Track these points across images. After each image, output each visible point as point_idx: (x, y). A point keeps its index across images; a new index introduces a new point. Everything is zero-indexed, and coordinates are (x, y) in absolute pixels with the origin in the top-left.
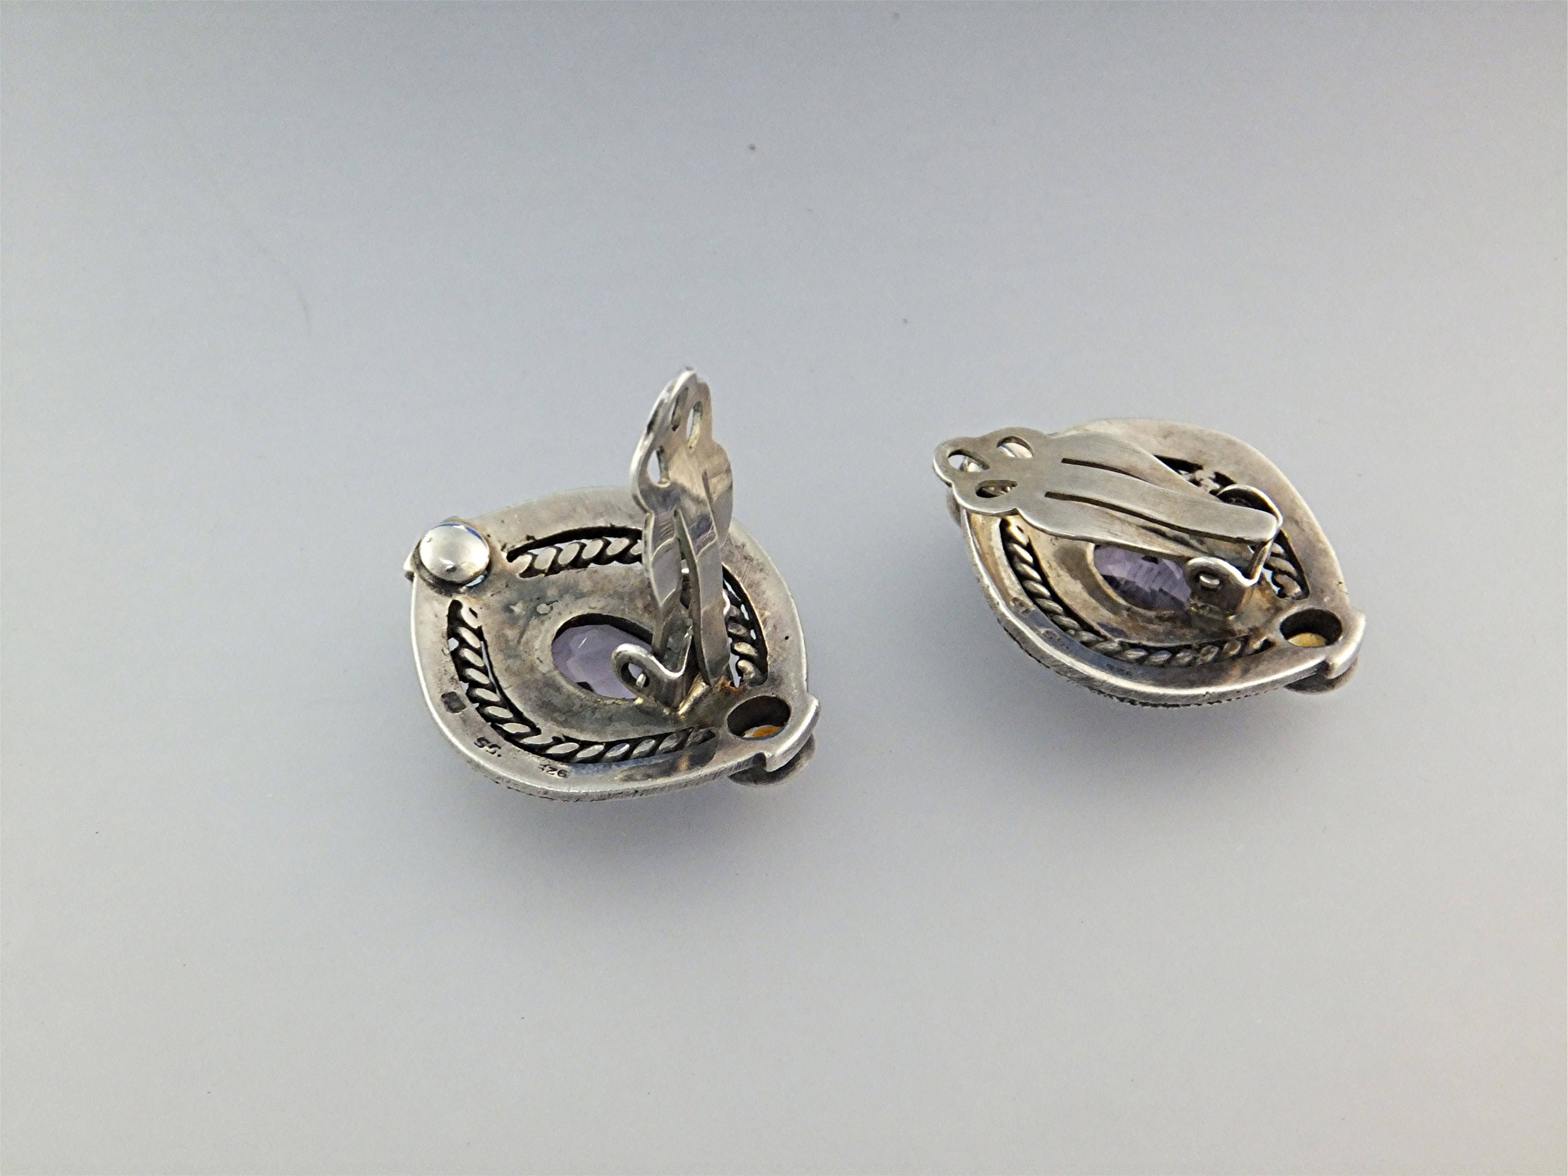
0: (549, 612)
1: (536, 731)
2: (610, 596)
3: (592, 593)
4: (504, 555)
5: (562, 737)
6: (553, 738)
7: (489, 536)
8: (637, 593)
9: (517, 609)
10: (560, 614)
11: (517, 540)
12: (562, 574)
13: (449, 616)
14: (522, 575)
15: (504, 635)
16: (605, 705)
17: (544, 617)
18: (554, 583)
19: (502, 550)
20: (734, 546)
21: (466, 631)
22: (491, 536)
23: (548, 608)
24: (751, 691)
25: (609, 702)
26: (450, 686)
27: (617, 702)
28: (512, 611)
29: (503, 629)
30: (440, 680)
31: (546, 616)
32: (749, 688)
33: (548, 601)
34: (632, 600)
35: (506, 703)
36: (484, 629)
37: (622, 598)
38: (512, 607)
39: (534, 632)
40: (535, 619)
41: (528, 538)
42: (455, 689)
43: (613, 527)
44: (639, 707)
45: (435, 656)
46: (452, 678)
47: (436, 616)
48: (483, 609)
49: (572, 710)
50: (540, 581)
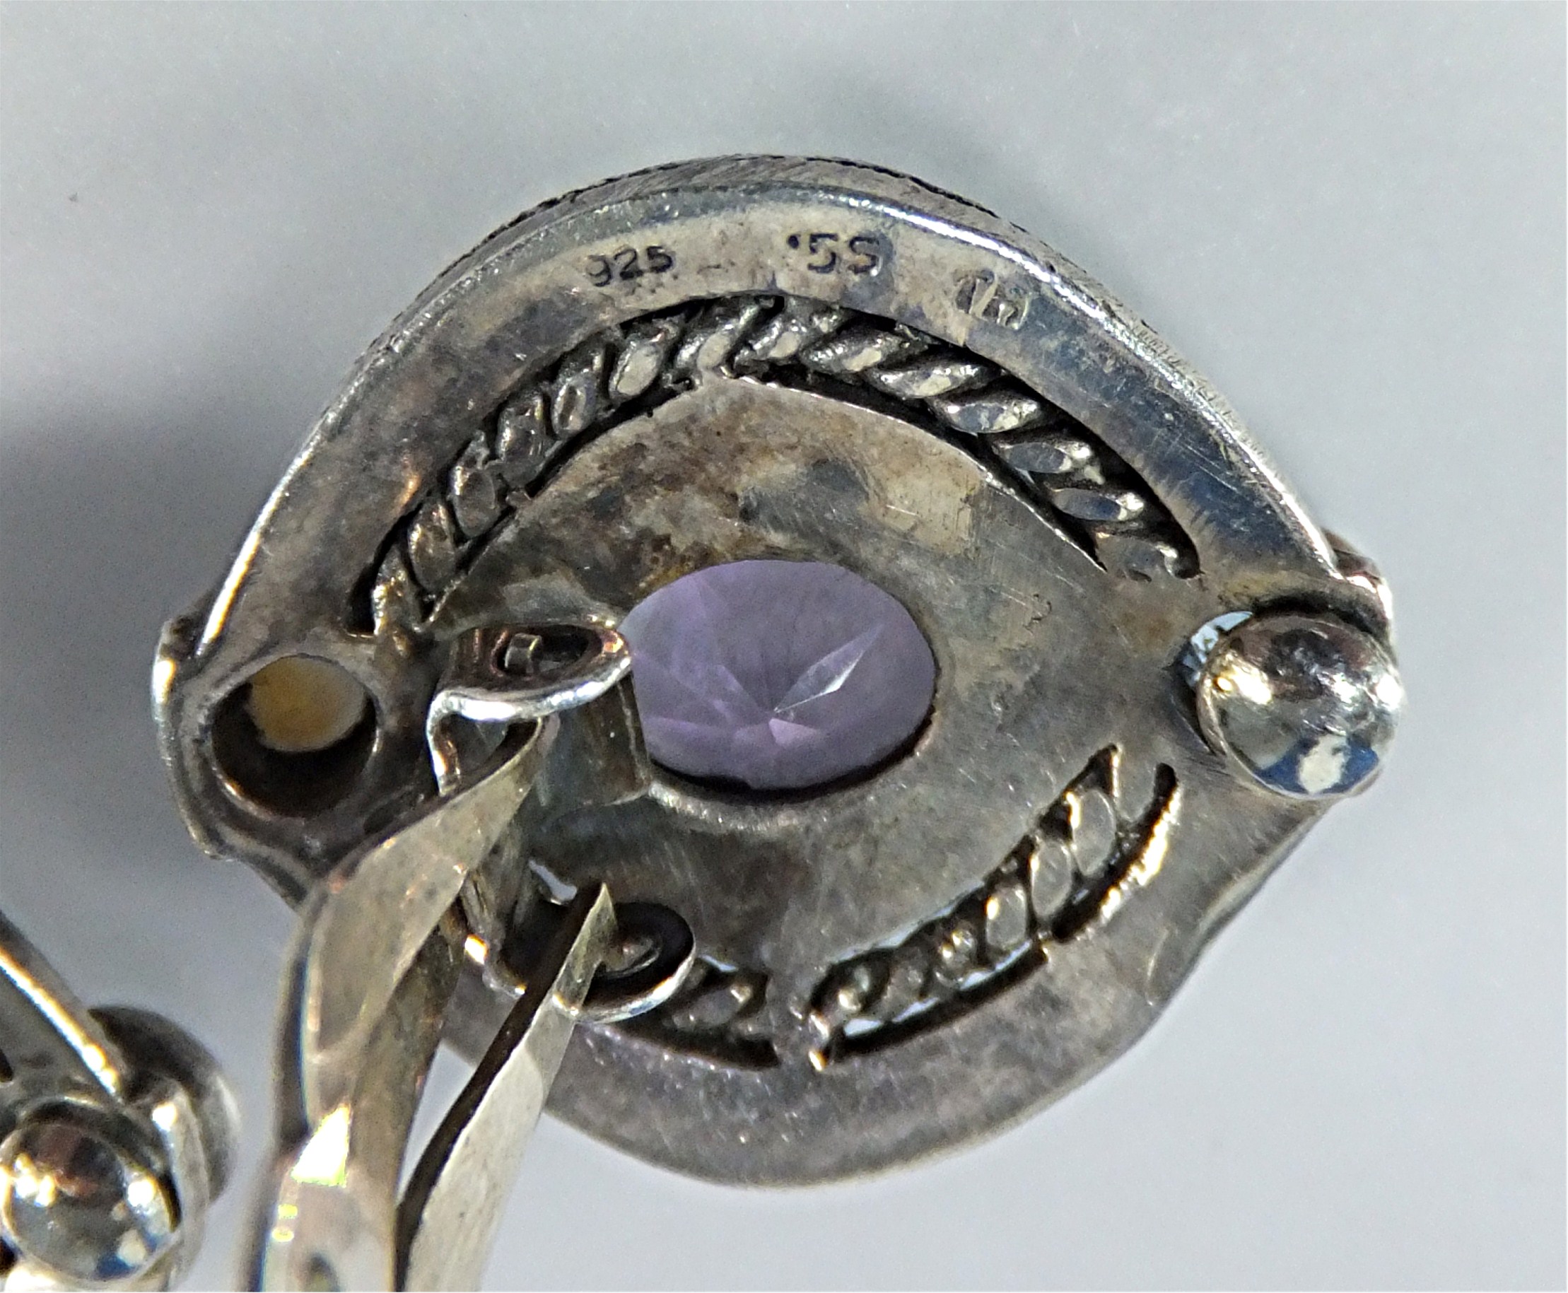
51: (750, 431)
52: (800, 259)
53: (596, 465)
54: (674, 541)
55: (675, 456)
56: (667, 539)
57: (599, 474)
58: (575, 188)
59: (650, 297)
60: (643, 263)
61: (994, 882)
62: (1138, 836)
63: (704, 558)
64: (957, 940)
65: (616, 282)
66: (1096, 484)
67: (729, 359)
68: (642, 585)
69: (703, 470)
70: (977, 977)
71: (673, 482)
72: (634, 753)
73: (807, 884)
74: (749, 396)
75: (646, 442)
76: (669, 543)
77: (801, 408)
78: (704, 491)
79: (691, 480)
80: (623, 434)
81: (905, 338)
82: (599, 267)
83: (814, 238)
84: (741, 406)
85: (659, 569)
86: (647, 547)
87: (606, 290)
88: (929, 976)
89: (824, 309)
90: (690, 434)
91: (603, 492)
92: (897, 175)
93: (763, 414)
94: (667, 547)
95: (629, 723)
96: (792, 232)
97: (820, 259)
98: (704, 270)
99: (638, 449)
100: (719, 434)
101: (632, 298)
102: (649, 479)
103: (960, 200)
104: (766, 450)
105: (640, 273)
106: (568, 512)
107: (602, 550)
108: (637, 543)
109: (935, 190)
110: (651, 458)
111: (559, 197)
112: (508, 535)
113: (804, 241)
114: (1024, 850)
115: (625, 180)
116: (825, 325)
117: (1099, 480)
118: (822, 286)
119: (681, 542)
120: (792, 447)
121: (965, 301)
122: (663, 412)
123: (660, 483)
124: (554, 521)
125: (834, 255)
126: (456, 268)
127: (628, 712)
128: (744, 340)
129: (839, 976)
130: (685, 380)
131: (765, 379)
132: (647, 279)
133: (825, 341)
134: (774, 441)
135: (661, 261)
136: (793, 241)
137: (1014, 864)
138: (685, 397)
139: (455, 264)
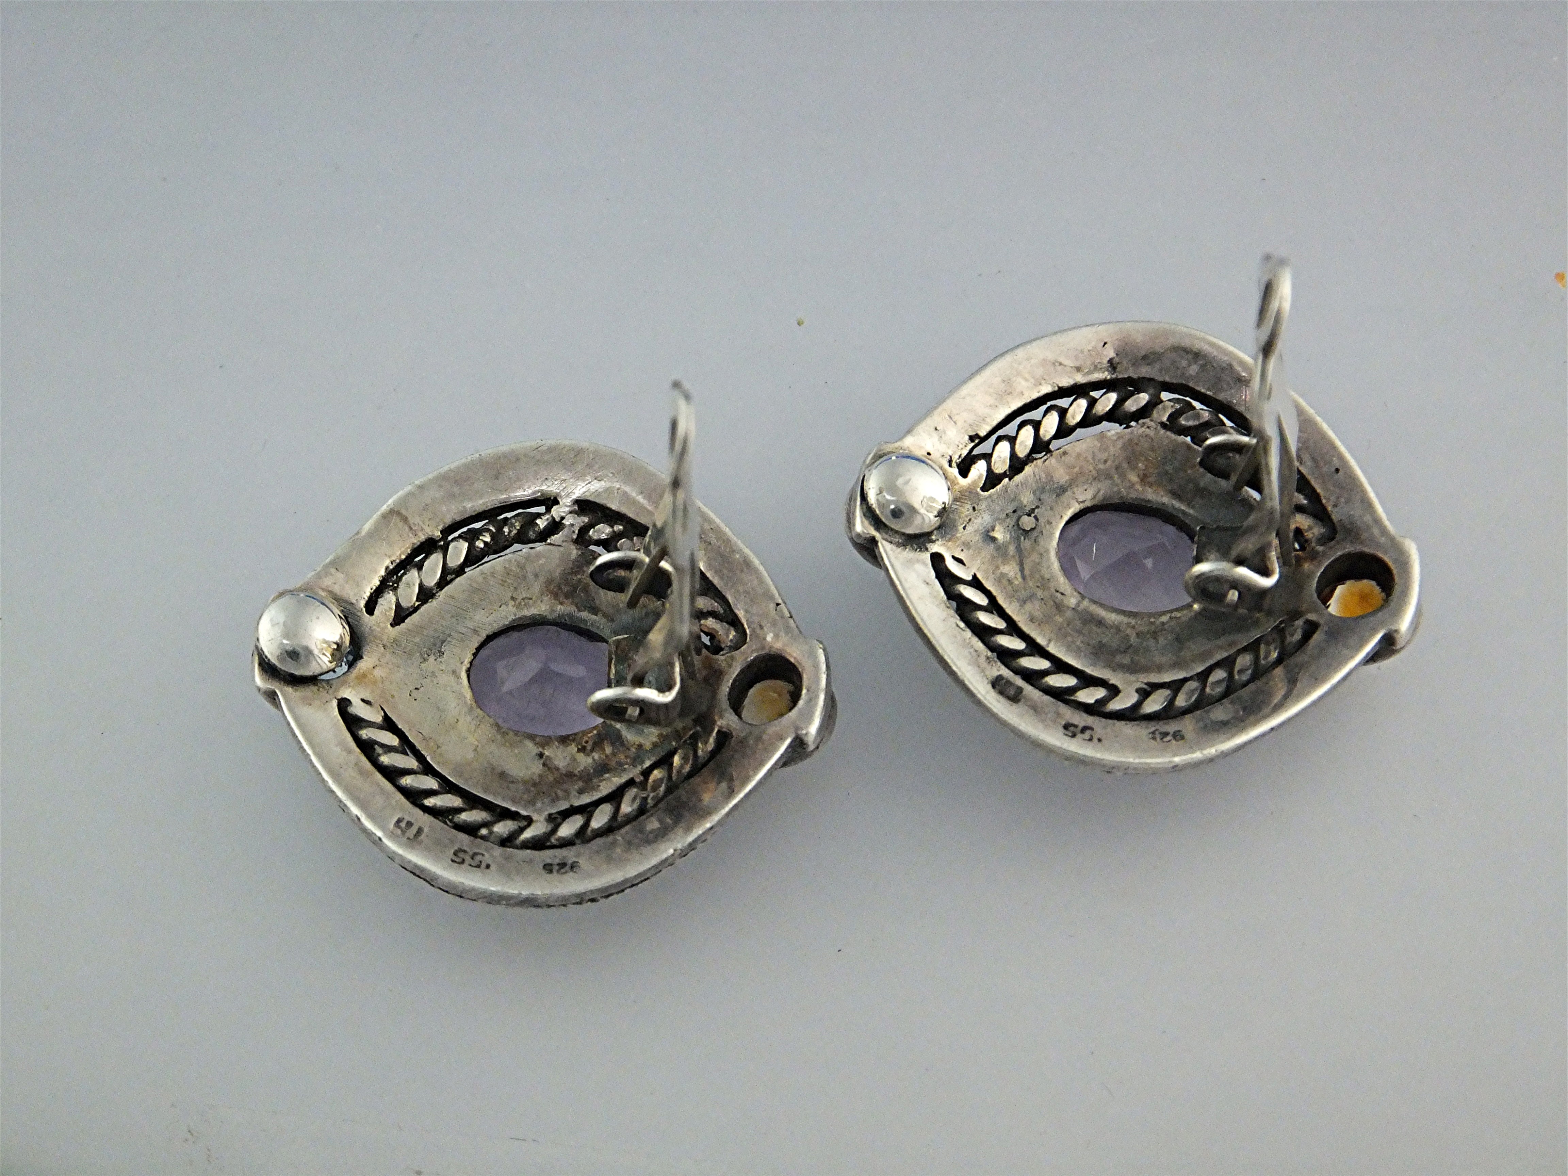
0: (1036, 525)
1: (1114, 691)
2: (1094, 479)
3: (1072, 483)
4: (955, 471)
5: (1146, 687)
6: (1137, 691)
7: (929, 454)
8: (1125, 465)
9: (999, 534)
10: (1050, 523)
11: (961, 446)
12: (1028, 469)
13: (937, 577)
14: (984, 489)
15: (1003, 575)
16: (1163, 624)
17: (1035, 533)
18: (1023, 484)
19: (950, 466)
20: (1218, 369)
21: (965, 588)
22: (931, 453)
23: (1032, 518)
24: (1324, 552)
25: (1165, 619)
26: (991, 668)
27: (1173, 615)
28: (994, 539)
29: (997, 567)
30: (979, 667)
31: (1036, 530)
32: (1320, 548)
33: (1027, 509)
34: (1123, 476)
35: (1061, 667)
36: (979, 576)
37: (1109, 477)
38: (992, 534)
39: (1035, 557)
40: (1025, 539)
41: (972, 439)
42: (998, 671)
43: (1060, 389)
44: (1200, 613)
45: (955, 637)
46: (988, 658)
47: (927, 583)
48: (964, 551)
49: (1131, 645)
50: (1006, 488)
51: (529, 791)
52: (487, 859)
53: (601, 788)
54: (576, 749)
55: (565, 786)
56: (579, 750)
57: (601, 784)
58: (581, 906)
59: (557, 854)
60: (556, 868)
61: (460, 571)
62: (388, 584)
63: (564, 740)
64: (482, 545)
65: (570, 862)
66: (378, 745)
67: (529, 825)
68: (595, 732)
69: (555, 779)
70: (477, 525)
71: (570, 775)
72: (614, 656)
73: (549, 582)
74: (525, 807)
75: (577, 795)
76: (578, 749)
77: (504, 799)
78: (558, 769)
79: (561, 774)
80: (586, 799)
81: (451, 821)
82: (575, 869)
83: (478, 866)
84: (531, 802)
85: (586, 738)
86: (589, 748)
87: (576, 860)
88: (500, 530)
89: (483, 838)
90: (556, 794)
91: (602, 775)
92: (440, 889)
93: (521, 798)
94: (580, 747)
95: (613, 671)
96: (488, 871)
97: (479, 858)
98: (531, 861)
99: (581, 792)
100: (543, 793)
101: (564, 855)
102: (580, 778)
103: (414, 874)
104: (525, 782)
105: (558, 864)
106: (619, 768)
107: (608, 750)
108: (592, 750)
109: (425, 880)
110: (576, 787)
111: (589, 903)
112: (647, 764)
113: (483, 865)
114: (443, 583)
115: (557, 904)
116: (484, 831)
117: (376, 746)
118: (481, 846)
119: (573, 748)
120: (513, 782)
121: (420, 831)
122: (564, 806)
123: (575, 775)
124: (626, 766)
125: (472, 858)
126: (640, 880)
127: (612, 676)
128: (522, 830)
129: (544, 536)
130: (550, 818)
131: (517, 813)
132: (557, 861)
133: (485, 825)
134: (521, 787)
135: (549, 868)
136: (488, 866)
137: (449, 577)
138: (553, 811)
139: (642, 882)
